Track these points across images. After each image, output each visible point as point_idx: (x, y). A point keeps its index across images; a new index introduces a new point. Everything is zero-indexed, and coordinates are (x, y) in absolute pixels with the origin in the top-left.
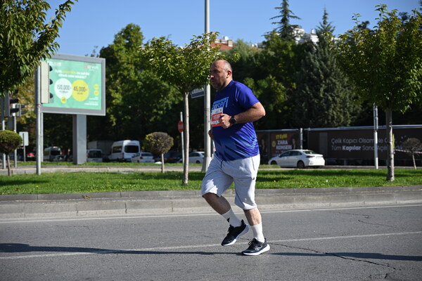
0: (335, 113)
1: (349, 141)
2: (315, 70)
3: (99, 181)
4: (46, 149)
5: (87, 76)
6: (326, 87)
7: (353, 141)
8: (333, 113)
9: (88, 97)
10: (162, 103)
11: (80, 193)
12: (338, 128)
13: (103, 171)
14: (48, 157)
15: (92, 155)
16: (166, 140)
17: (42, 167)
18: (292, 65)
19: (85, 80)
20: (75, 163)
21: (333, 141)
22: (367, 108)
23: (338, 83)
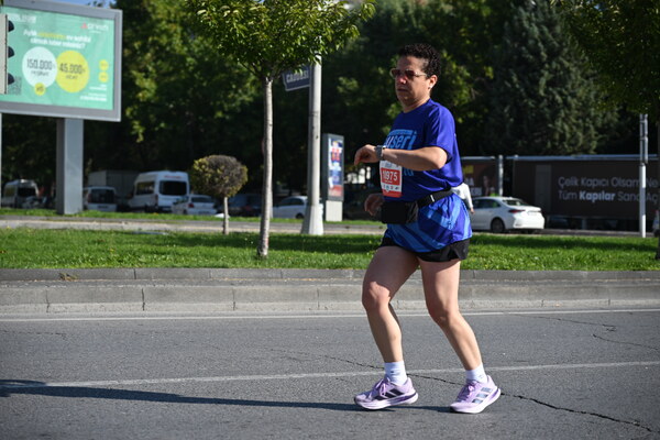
0: (566, 127)
1: (593, 183)
2: (531, 42)
3: (95, 247)
4: (8, 185)
5: (87, 44)
6: (552, 76)
7: (600, 183)
8: (563, 128)
9: (88, 85)
10: (234, 100)
12: (572, 158)
13: (109, 229)
14: (11, 200)
15: (98, 198)
16: (234, 171)
18: (485, 32)
19: (82, 51)
20: (60, 212)
21: (562, 182)
22: (629, 119)
23: (574, 70)
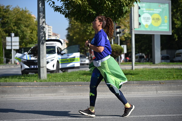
3: (169, 73)
4: (137, 55)
5: (160, 11)
9: (161, 24)
11: (158, 81)
13: (171, 68)
15: (164, 58)
17: (135, 65)
19: (159, 14)
20: (154, 63)
